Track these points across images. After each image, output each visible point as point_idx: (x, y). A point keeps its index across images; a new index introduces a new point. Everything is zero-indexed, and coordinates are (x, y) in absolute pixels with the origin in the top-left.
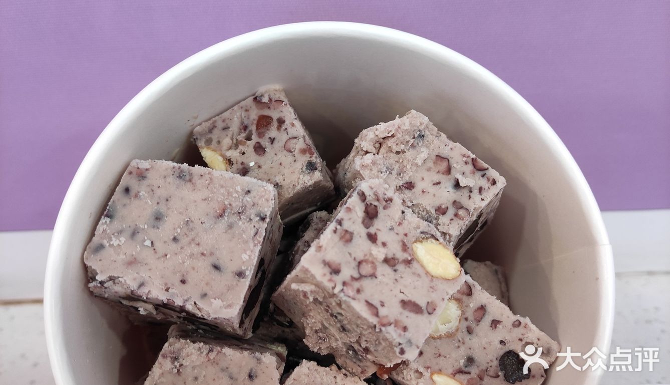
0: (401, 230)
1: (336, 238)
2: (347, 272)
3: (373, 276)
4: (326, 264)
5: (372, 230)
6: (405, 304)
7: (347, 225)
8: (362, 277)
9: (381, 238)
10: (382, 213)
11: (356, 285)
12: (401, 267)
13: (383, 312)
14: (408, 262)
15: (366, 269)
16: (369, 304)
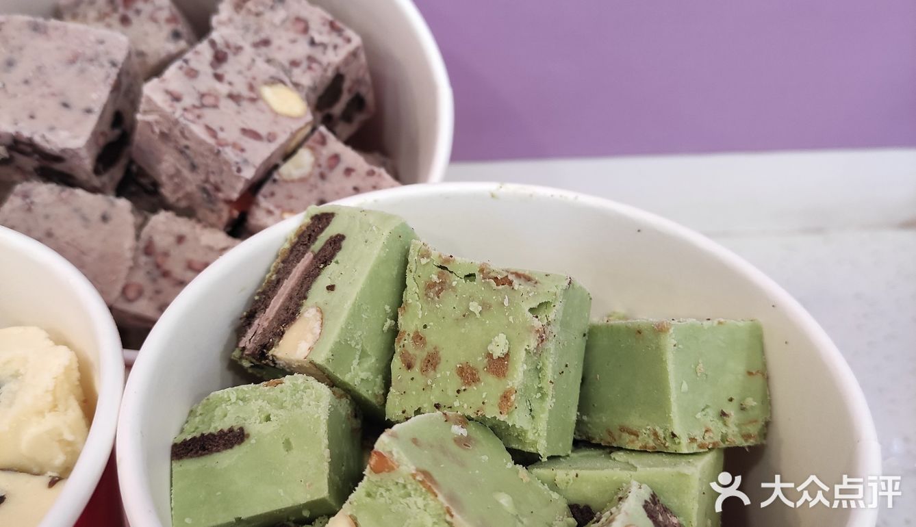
0: (249, 74)
1: (181, 73)
2: (188, 101)
3: (215, 106)
4: (168, 92)
5: (219, 71)
6: (245, 132)
7: (194, 64)
8: (203, 106)
9: (228, 77)
10: (231, 58)
11: (197, 112)
12: (245, 104)
13: (221, 135)
14: (253, 100)
15: (208, 100)
16: (208, 128)
